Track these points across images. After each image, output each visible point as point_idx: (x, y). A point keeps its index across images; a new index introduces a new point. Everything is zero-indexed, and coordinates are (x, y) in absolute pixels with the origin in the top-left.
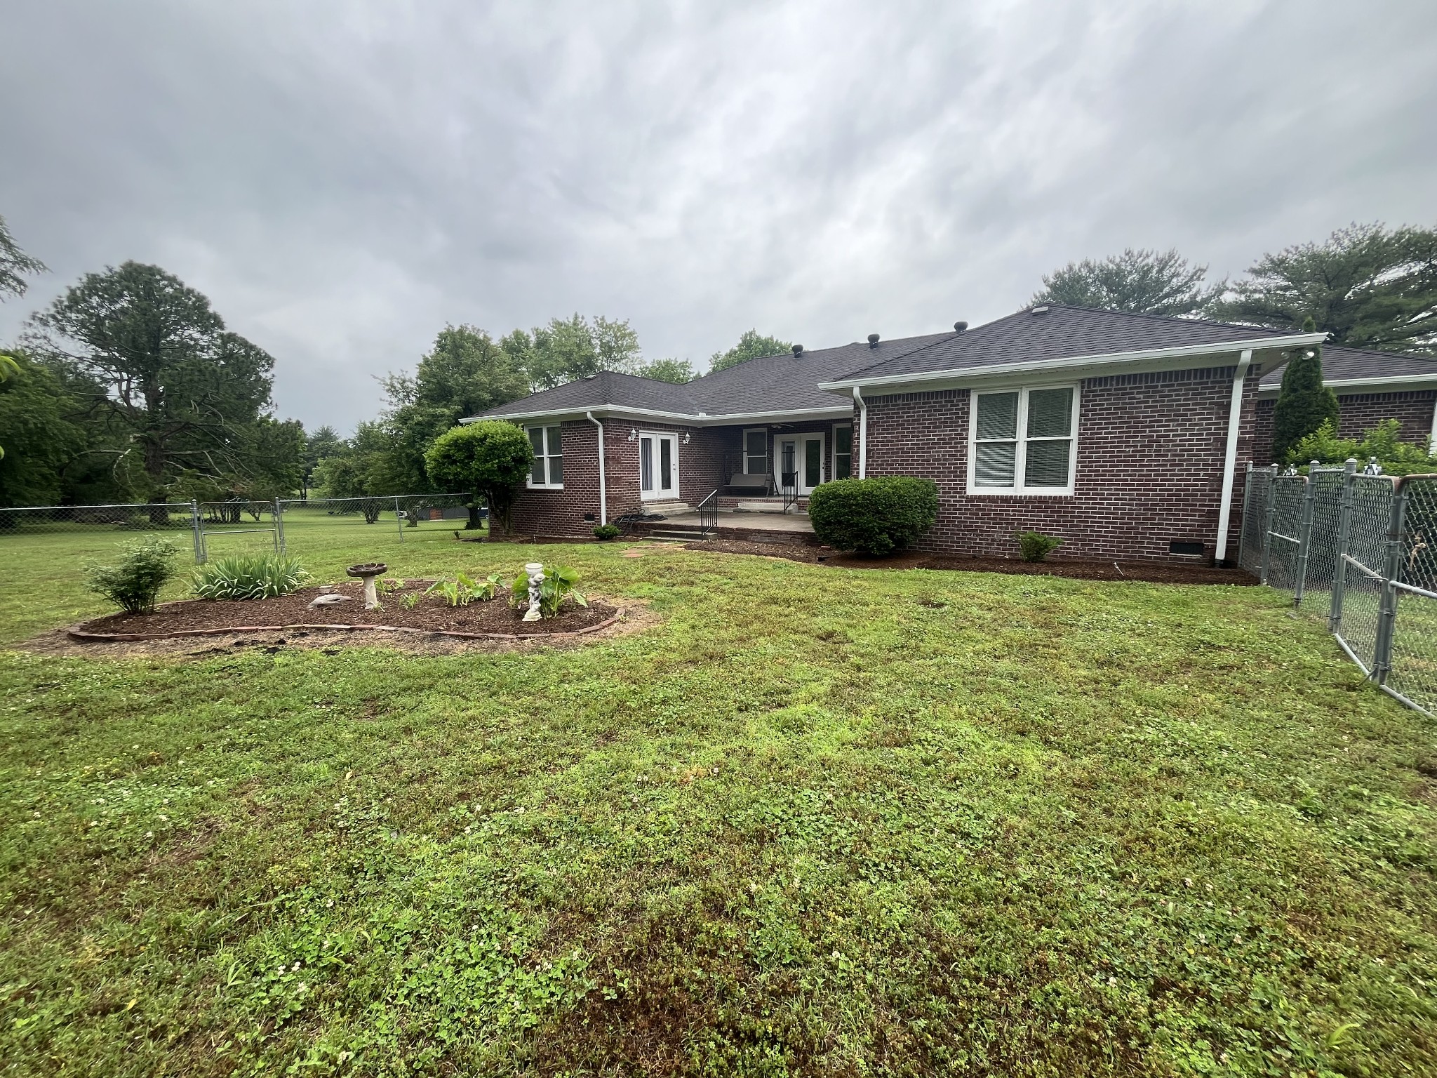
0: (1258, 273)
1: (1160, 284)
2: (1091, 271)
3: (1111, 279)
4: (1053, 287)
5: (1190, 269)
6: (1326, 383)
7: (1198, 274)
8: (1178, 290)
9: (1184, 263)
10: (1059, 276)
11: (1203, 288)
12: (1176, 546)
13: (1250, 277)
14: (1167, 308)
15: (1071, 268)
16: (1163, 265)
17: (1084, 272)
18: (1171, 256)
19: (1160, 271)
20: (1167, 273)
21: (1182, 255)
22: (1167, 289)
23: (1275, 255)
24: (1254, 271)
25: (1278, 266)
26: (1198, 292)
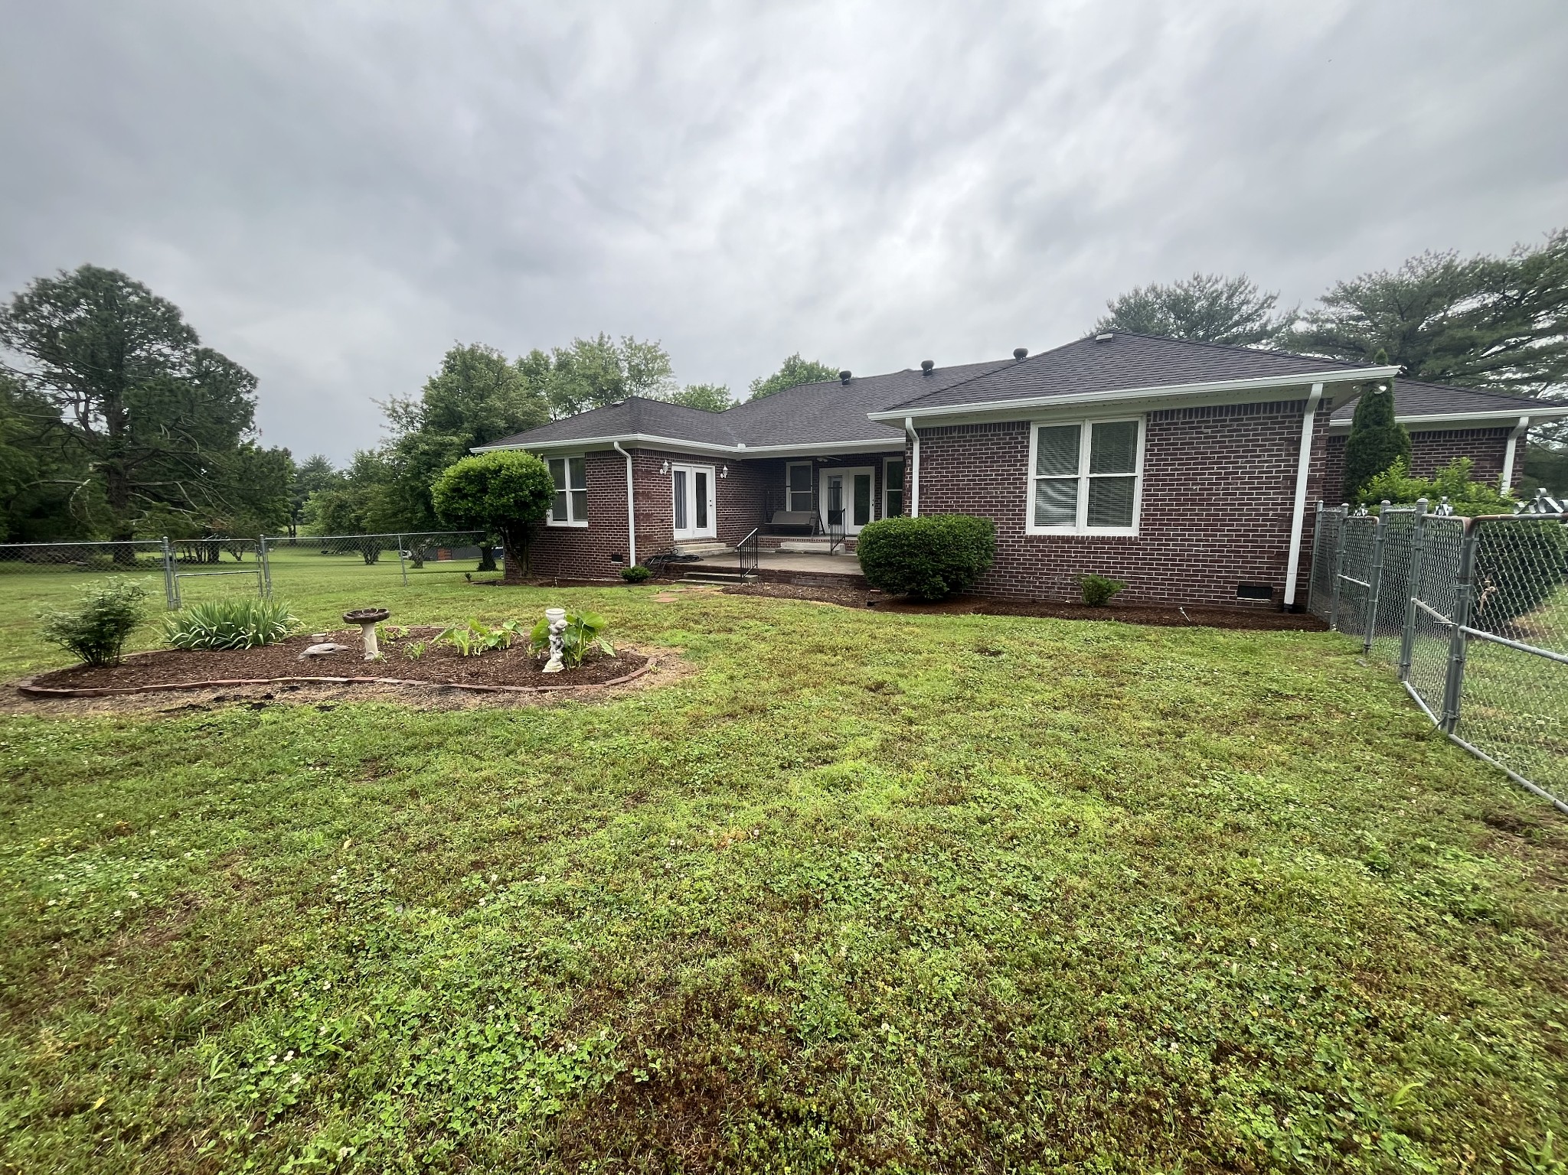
0: (1331, 301)
1: (1229, 312)
2: (1158, 296)
3: (1179, 305)
4: (1118, 312)
5: (1260, 296)
6: (1398, 419)
7: (1268, 302)
8: (1248, 319)
9: (1255, 289)
10: (1124, 301)
11: (1273, 317)
12: (1244, 590)
13: (1321, 306)
14: (1236, 337)
15: (1137, 293)
16: (1233, 291)
17: (1151, 297)
18: (1241, 282)
19: (1230, 298)
20: (1236, 300)
21: (1252, 281)
22: (1236, 317)
23: (1347, 283)
24: (1326, 300)
25: (1350, 294)
26: (1269, 321)
